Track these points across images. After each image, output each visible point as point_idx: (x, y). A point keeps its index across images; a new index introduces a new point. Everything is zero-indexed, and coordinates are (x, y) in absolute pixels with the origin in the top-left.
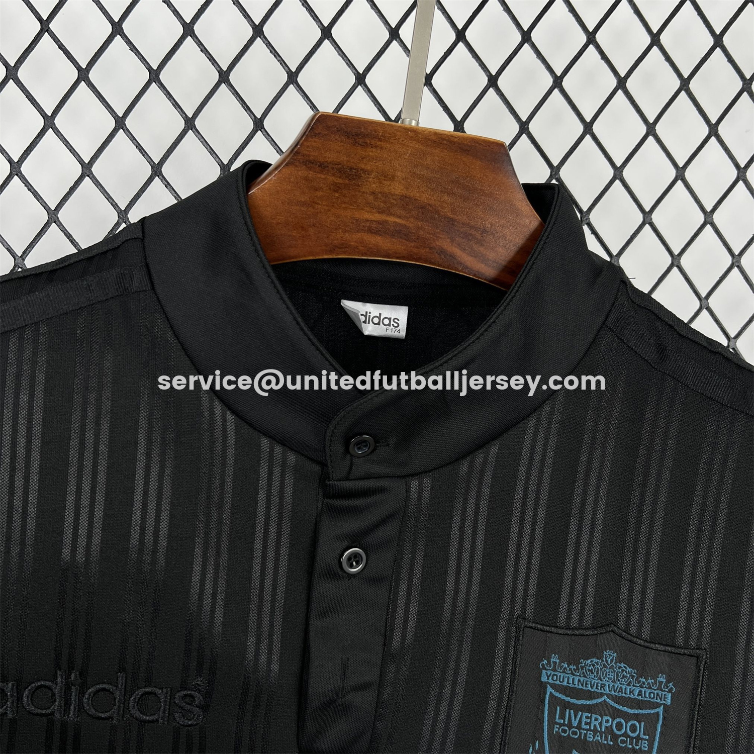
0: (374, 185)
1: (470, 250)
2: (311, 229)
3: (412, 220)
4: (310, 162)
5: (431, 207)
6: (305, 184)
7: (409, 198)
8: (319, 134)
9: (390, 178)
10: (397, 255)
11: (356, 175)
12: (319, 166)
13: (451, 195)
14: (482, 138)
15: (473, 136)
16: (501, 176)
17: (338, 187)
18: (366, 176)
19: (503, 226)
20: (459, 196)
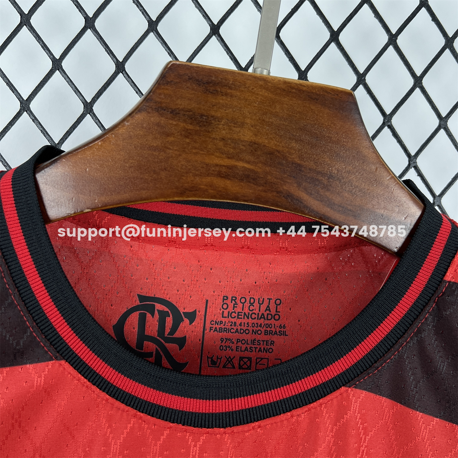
0: (224, 132)
1: (316, 194)
2: (163, 172)
3: (260, 165)
4: (162, 109)
5: (279, 153)
6: (157, 130)
7: (257, 144)
8: (172, 81)
9: (240, 125)
10: (246, 199)
11: (207, 122)
12: (171, 113)
13: (299, 142)
14: (331, 87)
15: (322, 85)
16: (349, 124)
17: (189, 133)
18: (216, 123)
19: (349, 172)
20: (307, 143)
